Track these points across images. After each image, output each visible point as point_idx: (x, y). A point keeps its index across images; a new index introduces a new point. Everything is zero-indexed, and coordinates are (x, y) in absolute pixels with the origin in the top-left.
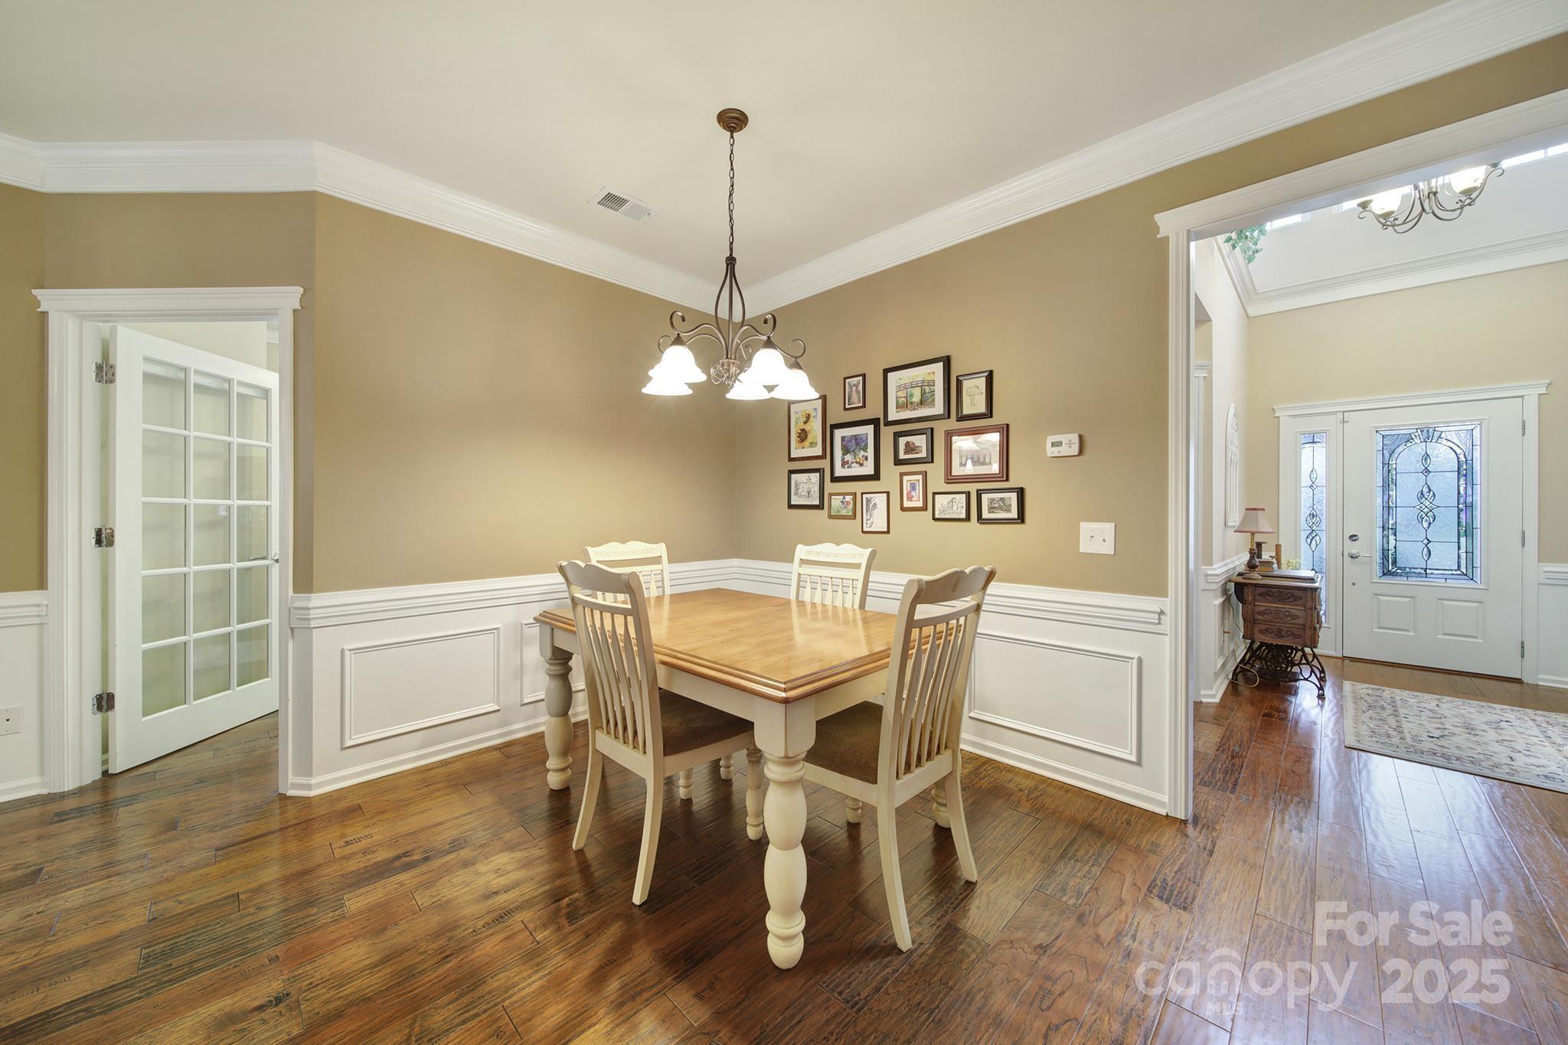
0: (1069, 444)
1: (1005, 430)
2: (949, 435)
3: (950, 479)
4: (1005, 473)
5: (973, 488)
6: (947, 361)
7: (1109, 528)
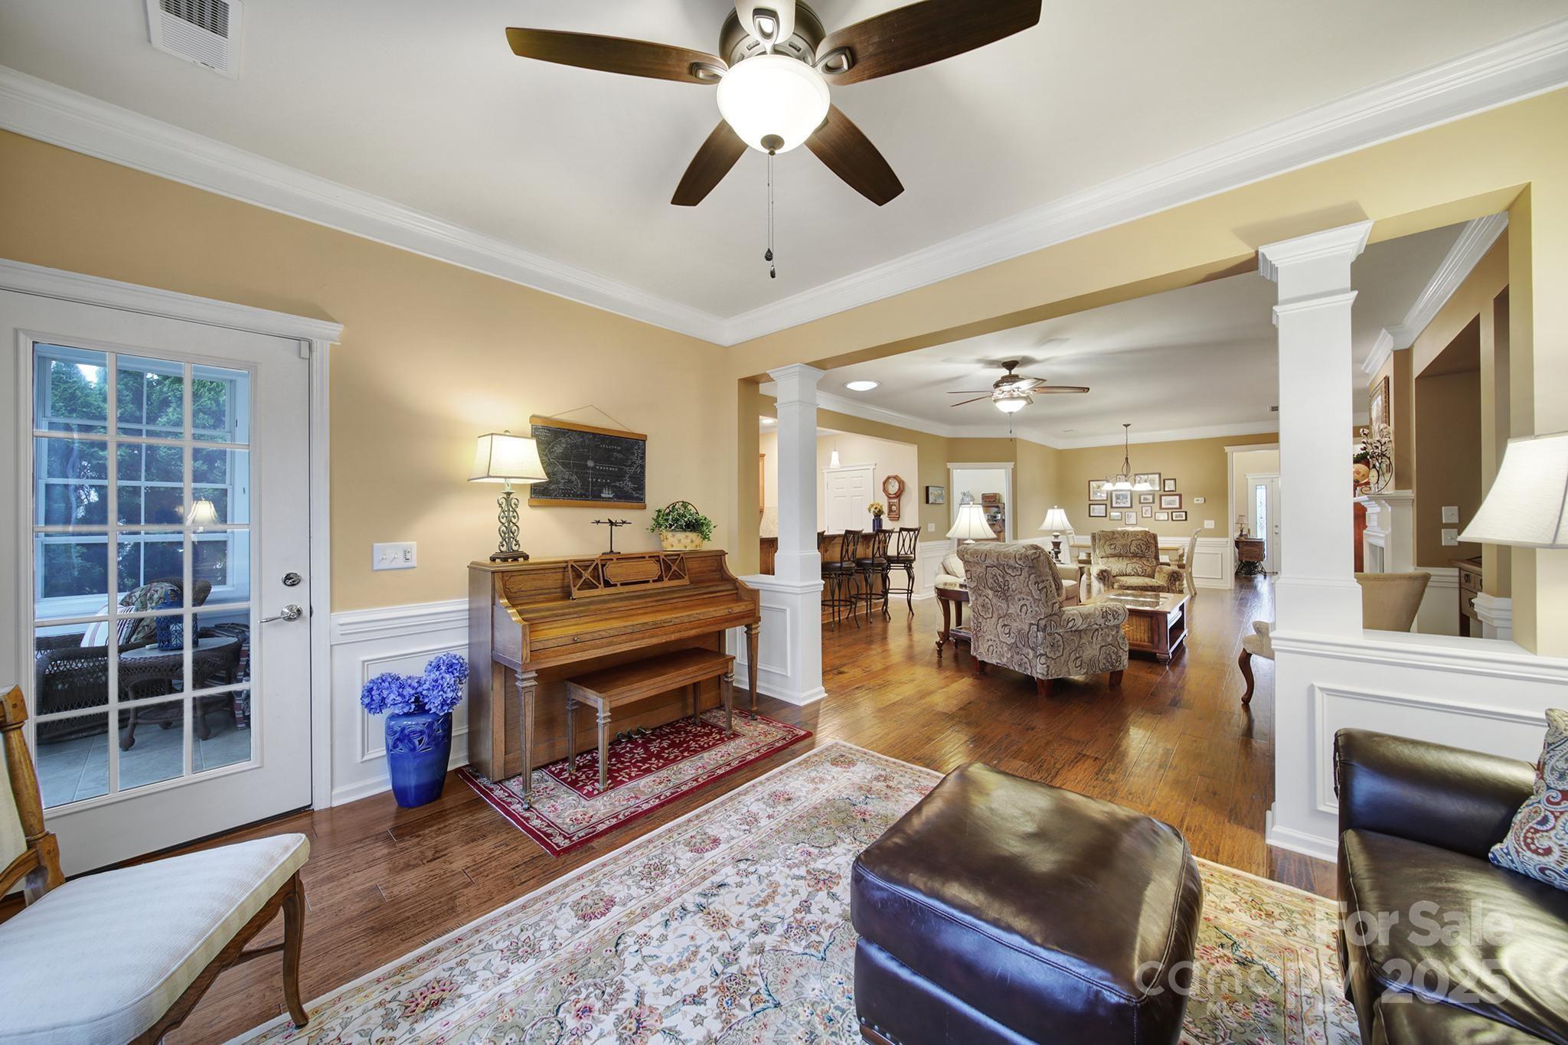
0: (1201, 500)
1: (1180, 496)
2: (1161, 496)
3: (1161, 508)
4: (1181, 507)
5: (1170, 511)
6: (1160, 474)
7: (1213, 522)
